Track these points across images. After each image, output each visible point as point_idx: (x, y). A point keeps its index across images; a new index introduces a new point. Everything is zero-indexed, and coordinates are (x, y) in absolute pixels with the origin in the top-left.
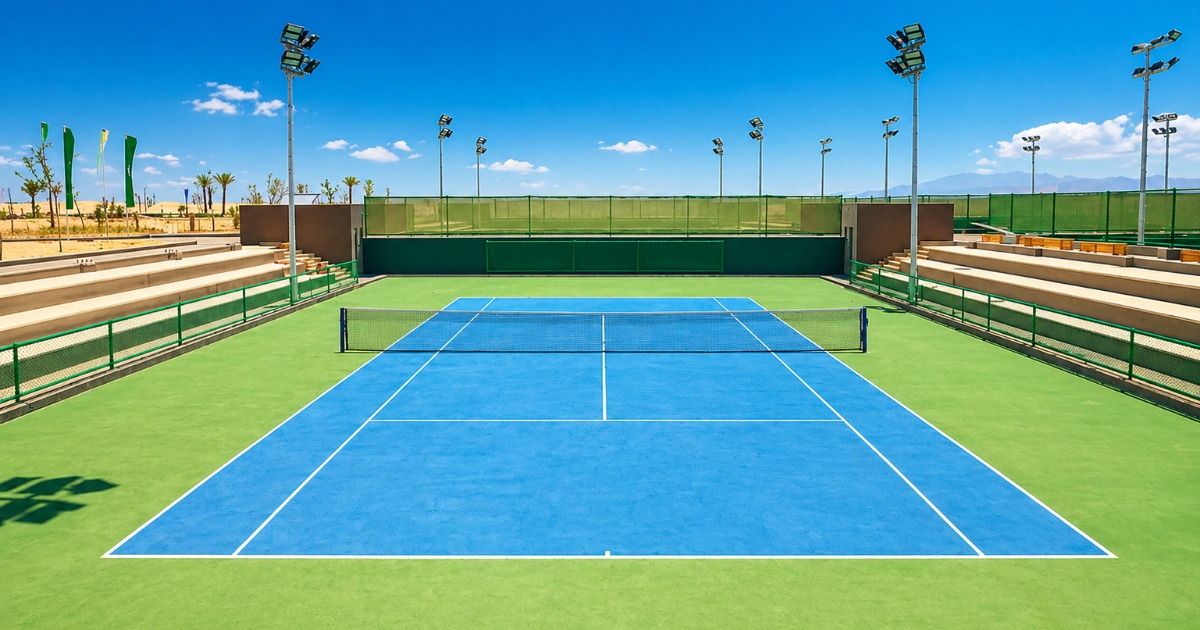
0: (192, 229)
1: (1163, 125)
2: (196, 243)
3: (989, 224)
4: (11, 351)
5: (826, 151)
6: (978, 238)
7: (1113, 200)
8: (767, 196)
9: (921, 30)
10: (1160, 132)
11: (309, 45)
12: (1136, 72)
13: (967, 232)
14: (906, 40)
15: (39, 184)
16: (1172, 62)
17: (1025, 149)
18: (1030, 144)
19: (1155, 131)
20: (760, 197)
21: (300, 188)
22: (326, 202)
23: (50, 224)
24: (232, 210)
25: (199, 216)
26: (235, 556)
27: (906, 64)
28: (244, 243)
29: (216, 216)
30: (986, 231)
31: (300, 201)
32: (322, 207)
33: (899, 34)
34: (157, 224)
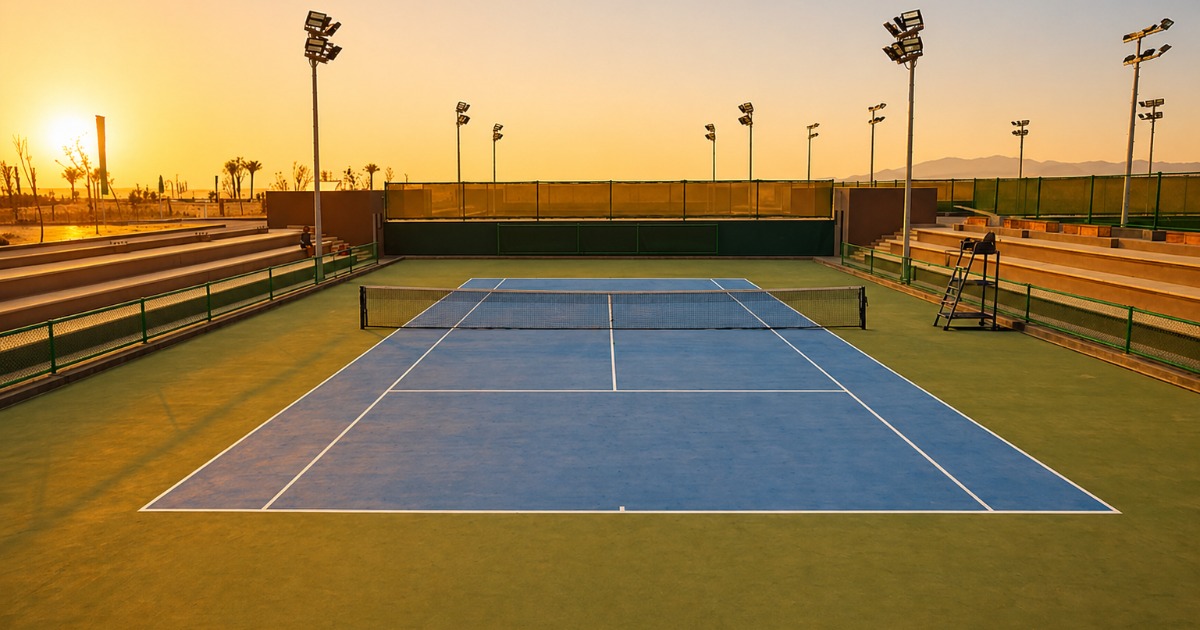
0: (222, 212)
1: (1150, 110)
2: (224, 226)
3: (974, 208)
4: (47, 328)
5: (813, 135)
6: (964, 221)
7: (1096, 184)
8: (758, 181)
9: (920, 17)
10: (1146, 117)
11: (331, 32)
12: (1127, 60)
13: (951, 215)
14: (904, 27)
15: (78, 171)
16: (1165, 48)
17: (1014, 133)
18: (1020, 128)
19: (1141, 116)
20: (751, 181)
21: (325, 174)
22: (348, 188)
23: (88, 209)
24: (258, 197)
25: (228, 201)
26: (264, 509)
27: (904, 50)
28: (271, 226)
29: (244, 200)
30: (972, 214)
31: (325, 187)
32: (344, 193)
33: (897, 20)
34: (190, 209)
